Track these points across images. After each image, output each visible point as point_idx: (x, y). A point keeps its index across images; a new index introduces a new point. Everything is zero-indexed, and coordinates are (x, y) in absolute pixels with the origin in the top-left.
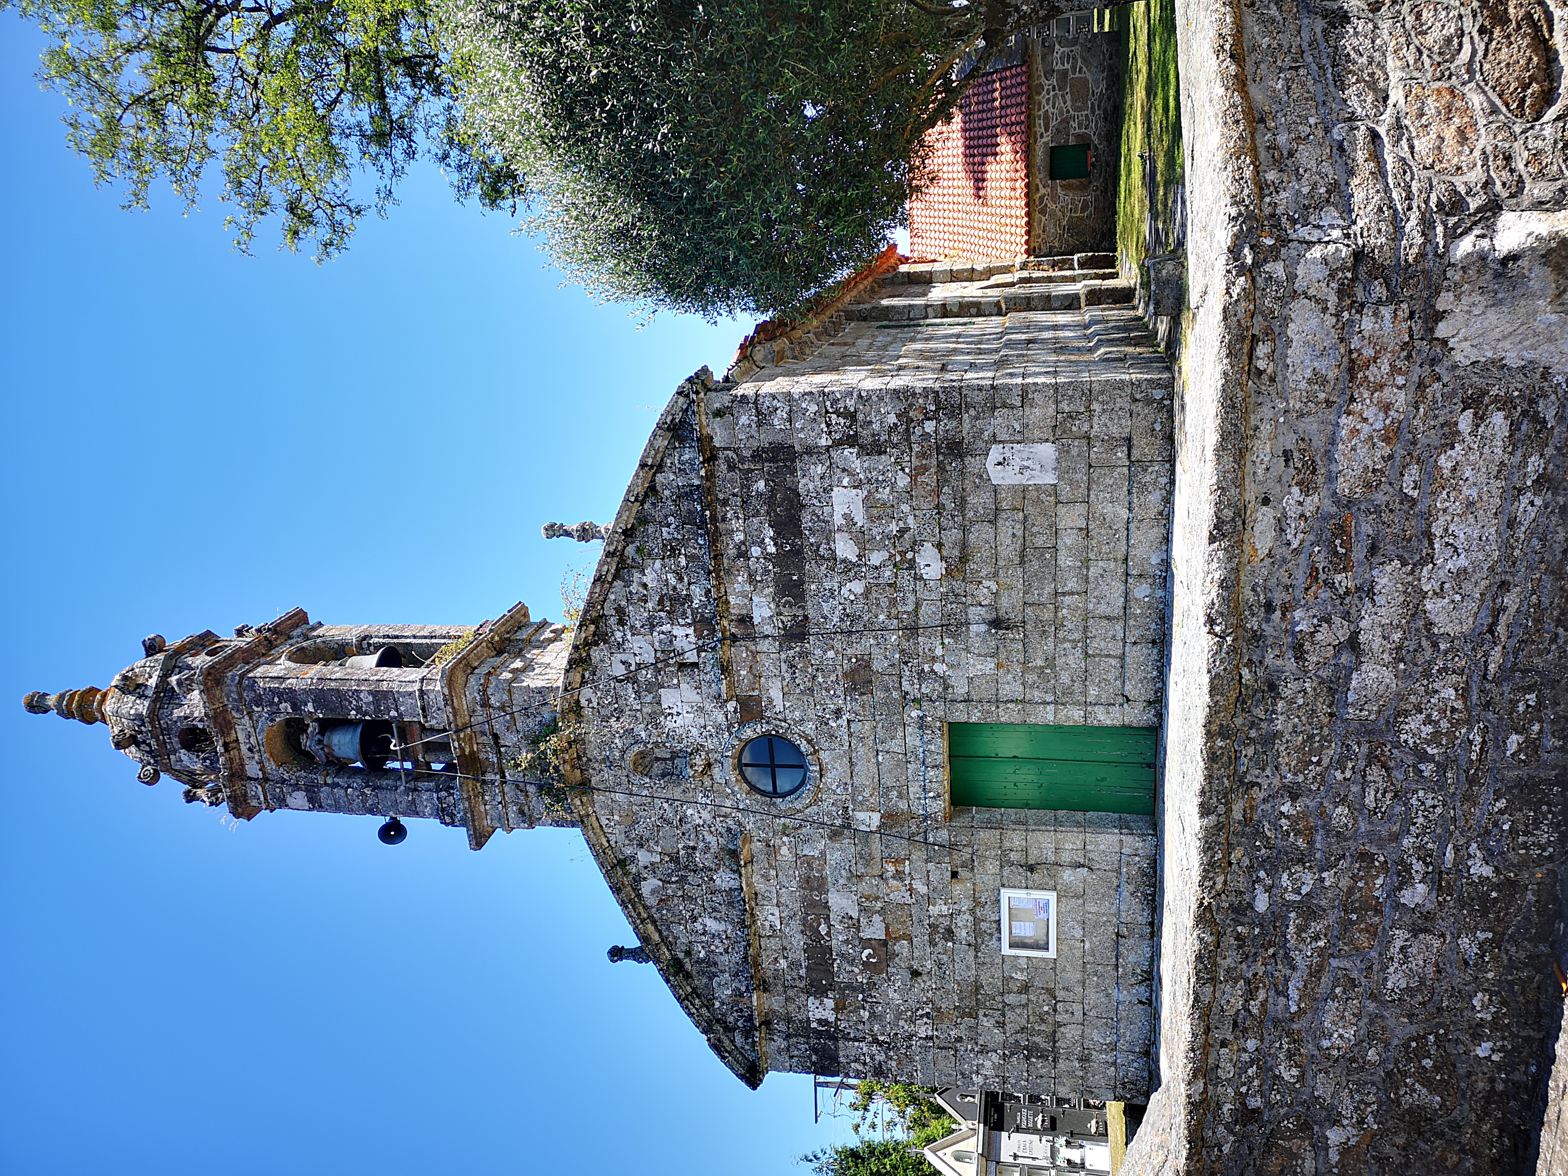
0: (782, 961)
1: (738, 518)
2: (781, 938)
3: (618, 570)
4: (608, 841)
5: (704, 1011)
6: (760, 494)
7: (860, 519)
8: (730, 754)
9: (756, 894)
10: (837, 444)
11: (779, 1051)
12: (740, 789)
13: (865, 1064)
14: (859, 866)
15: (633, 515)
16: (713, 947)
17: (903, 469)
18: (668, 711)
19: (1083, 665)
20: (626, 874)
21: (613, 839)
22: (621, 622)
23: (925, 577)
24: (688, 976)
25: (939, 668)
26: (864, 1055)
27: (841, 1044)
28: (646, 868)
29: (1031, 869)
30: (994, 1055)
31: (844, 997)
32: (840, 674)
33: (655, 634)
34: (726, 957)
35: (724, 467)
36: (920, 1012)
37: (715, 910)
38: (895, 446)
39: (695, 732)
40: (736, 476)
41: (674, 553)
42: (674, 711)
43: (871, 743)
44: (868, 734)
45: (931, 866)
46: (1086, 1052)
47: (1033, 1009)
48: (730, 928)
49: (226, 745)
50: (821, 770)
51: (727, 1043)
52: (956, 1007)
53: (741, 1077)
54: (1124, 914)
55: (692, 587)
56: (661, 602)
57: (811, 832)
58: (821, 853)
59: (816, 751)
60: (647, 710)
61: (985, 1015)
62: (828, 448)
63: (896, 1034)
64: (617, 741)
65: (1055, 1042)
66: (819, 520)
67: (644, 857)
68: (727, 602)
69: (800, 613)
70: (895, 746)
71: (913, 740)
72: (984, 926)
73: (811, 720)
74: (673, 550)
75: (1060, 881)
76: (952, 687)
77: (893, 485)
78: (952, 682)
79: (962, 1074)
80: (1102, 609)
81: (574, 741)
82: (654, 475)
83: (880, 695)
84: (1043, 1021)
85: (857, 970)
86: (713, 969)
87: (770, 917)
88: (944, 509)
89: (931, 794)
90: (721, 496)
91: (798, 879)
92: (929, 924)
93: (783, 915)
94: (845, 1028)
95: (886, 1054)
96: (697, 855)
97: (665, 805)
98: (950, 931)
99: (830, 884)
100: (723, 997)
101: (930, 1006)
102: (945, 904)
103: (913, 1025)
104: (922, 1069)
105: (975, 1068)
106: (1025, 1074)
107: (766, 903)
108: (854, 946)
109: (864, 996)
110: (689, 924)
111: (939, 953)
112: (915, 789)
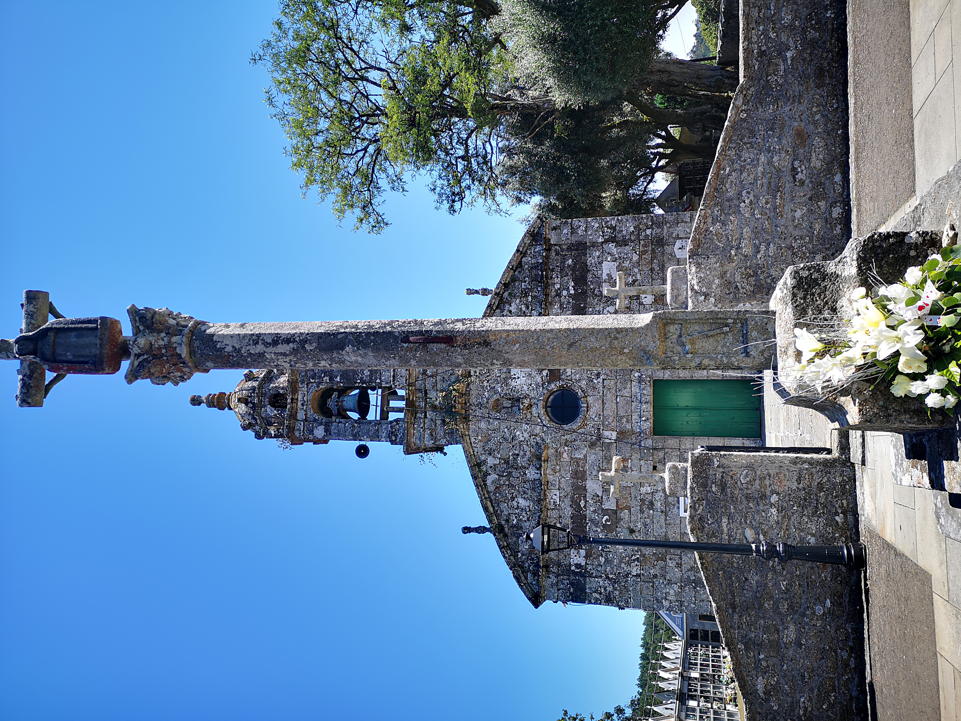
0: (558, 525)
1: (558, 277)
2: (559, 510)
3: (498, 304)
4: (473, 452)
5: (512, 558)
6: (569, 266)
7: (614, 276)
8: (542, 398)
9: (548, 482)
10: (606, 241)
11: (552, 585)
12: (545, 418)
13: (601, 594)
14: (604, 463)
15: (510, 276)
16: (521, 517)
17: (636, 252)
18: (513, 376)
20: (480, 471)
21: (476, 450)
23: (644, 303)
24: (506, 536)
26: (600, 587)
27: (587, 580)
28: (491, 467)
30: (676, 585)
31: (591, 549)
34: (527, 524)
35: (554, 254)
36: (634, 557)
37: (525, 493)
38: (632, 241)
39: (525, 387)
40: (559, 258)
41: (526, 295)
42: (516, 376)
43: (614, 392)
44: (613, 386)
45: (642, 462)
48: (532, 504)
49: (292, 399)
50: (587, 407)
51: (523, 578)
52: (654, 554)
53: (529, 599)
55: (533, 312)
57: (580, 443)
58: (584, 456)
59: (586, 397)
60: (503, 376)
61: (670, 559)
62: (602, 243)
63: (619, 573)
64: (486, 393)
66: (596, 277)
67: (491, 461)
70: (626, 392)
71: (635, 389)
72: (670, 499)
73: (584, 379)
74: (526, 293)
77: (631, 260)
79: (657, 600)
81: (465, 394)
82: (522, 258)
85: (599, 530)
86: (520, 532)
87: (554, 497)
88: (654, 270)
89: (644, 419)
90: (551, 267)
91: (571, 472)
92: (640, 499)
93: (561, 495)
94: (590, 569)
95: (613, 586)
96: (519, 459)
97: (506, 430)
98: (652, 503)
99: (588, 475)
100: (524, 550)
101: (639, 553)
102: (649, 486)
103: (629, 567)
104: (634, 596)
105: (664, 595)
106: (693, 599)
107: (553, 488)
108: (599, 514)
109: (602, 547)
110: (510, 502)
111: (645, 518)
112: (635, 417)
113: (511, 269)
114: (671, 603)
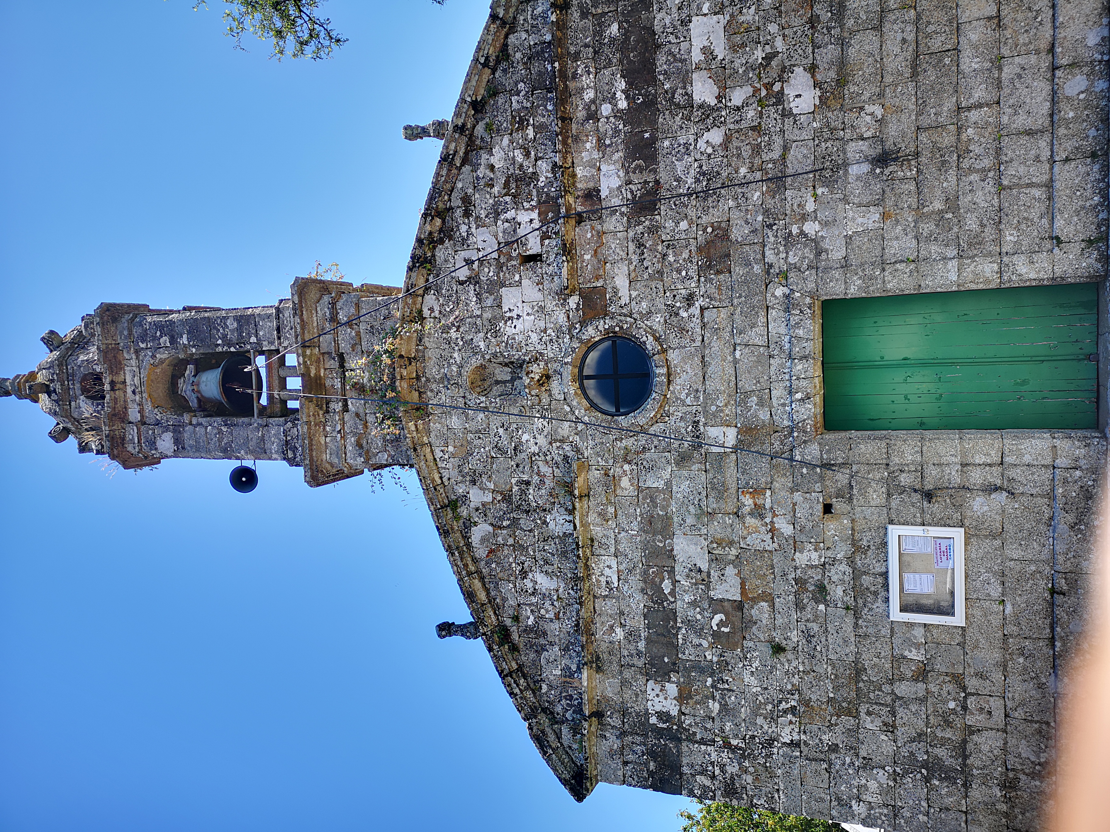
0: (618, 630)
1: (589, 73)
2: (618, 598)
3: (466, 153)
4: (441, 478)
5: (529, 694)
6: (613, 40)
7: (720, 51)
8: (569, 359)
9: (592, 540)
11: (611, 754)
12: (579, 403)
13: (713, 777)
14: (711, 499)
15: (484, 84)
16: (543, 612)
18: (508, 315)
19: (996, 202)
20: (457, 517)
21: (446, 474)
22: (467, 214)
23: (795, 112)
24: (514, 648)
25: (811, 228)
26: (712, 763)
27: (684, 747)
28: (477, 509)
29: (929, 496)
30: (881, 772)
31: (690, 682)
32: (693, 248)
33: (499, 223)
34: (556, 625)
35: (576, 15)
36: (784, 705)
37: (546, 562)
39: (534, 337)
40: (588, 23)
41: (522, 124)
42: (514, 314)
43: (727, 335)
44: (724, 323)
45: (798, 496)
46: (1011, 775)
47: (934, 705)
48: (562, 585)
49: (112, 383)
50: (669, 375)
51: (552, 737)
52: (830, 700)
53: (565, 782)
54: (1061, 559)
55: (539, 163)
56: (506, 184)
57: (655, 456)
58: (666, 484)
59: (664, 351)
60: (488, 315)
61: (869, 713)
63: (753, 737)
64: (456, 355)
65: (965, 757)
66: (675, 60)
67: (476, 497)
68: (574, 175)
69: (651, 178)
70: (756, 336)
71: (777, 327)
72: (866, 580)
73: (659, 311)
74: (521, 121)
75: (969, 514)
76: (826, 251)
78: (825, 245)
79: (839, 799)
80: (1021, 121)
81: (415, 358)
83: (739, 271)
84: (948, 724)
85: (705, 644)
86: (542, 641)
87: (607, 572)
88: (819, 22)
89: (799, 396)
90: (572, 49)
91: (639, 519)
92: (795, 579)
93: (621, 568)
94: (690, 725)
95: (740, 764)
96: (531, 491)
97: (501, 431)
98: (822, 589)
99: (676, 525)
100: (552, 678)
101: (796, 696)
102: (816, 550)
103: (774, 726)
104: (786, 788)
105: (855, 791)
106: (924, 804)
107: (603, 552)
108: (703, 610)
109: (714, 681)
110: (518, 581)
111: (808, 621)
112: (778, 392)
113: (485, 65)
114: (872, 808)
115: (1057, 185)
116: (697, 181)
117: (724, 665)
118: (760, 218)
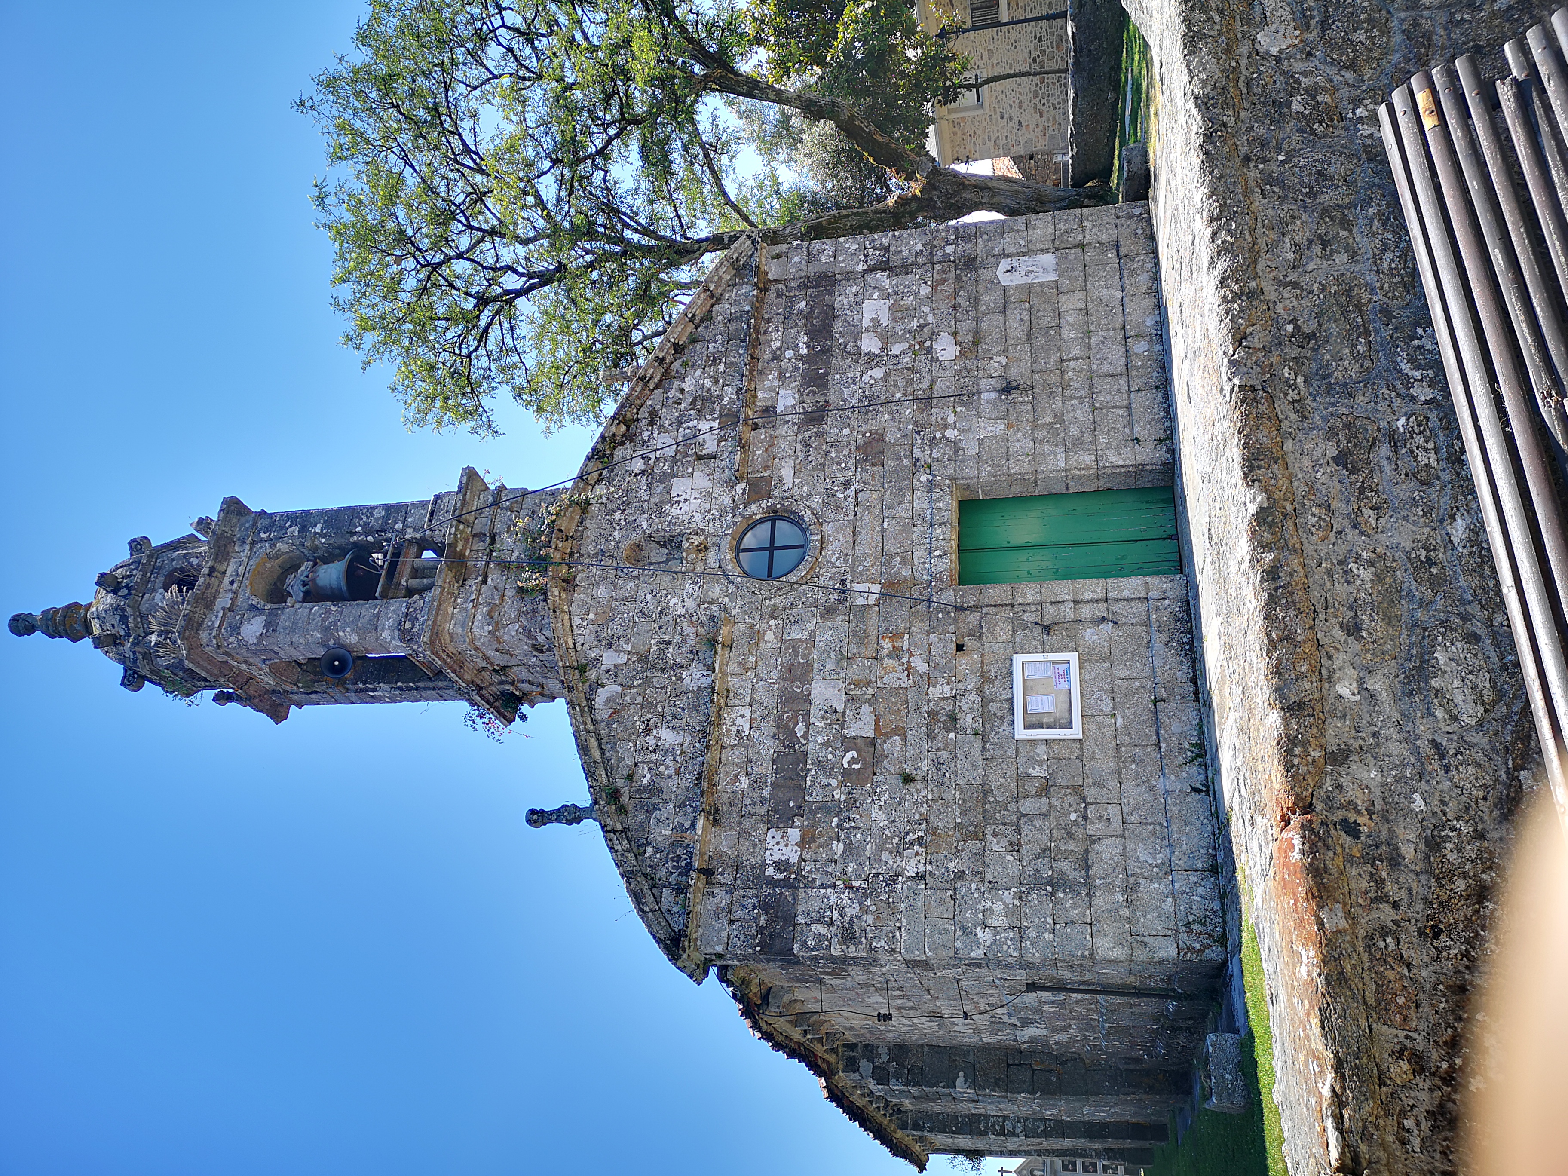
0: (743, 779)
1: (778, 331)
2: (746, 747)
3: (661, 380)
4: (574, 643)
5: (631, 856)
6: (800, 312)
7: (885, 321)
8: (729, 531)
9: (728, 691)
10: (871, 270)
11: (717, 913)
13: (831, 924)
14: (852, 646)
15: (687, 334)
16: (662, 768)
17: (925, 283)
18: (675, 499)
19: (1091, 417)
20: (584, 680)
21: (580, 640)
22: (652, 423)
23: (940, 359)
24: (622, 810)
25: (950, 434)
26: (831, 908)
27: (801, 894)
28: (608, 671)
29: (1047, 629)
30: (1007, 892)
31: (814, 825)
32: (853, 448)
33: (681, 430)
34: (675, 781)
35: (773, 295)
36: (911, 837)
37: (675, 717)
38: (919, 266)
39: (698, 517)
40: (783, 301)
41: (715, 362)
42: (682, 499)
43: (877, 512)
44: (875, 502)
45: (933, 637)
46: (1132, 880)
47: (1057, 818)
48: (688, 739)
49: (212, 570)
50: (822, 543)
51: (650, 897)
52: (957, 825)
54: (1159, 671)
55: (726, 388)
56: (693, 402)
57: (802, 611)
58: (810, 635)
59: (820, 523)
60: (655, 500)
61: (995, 835)
62: (865, 272)
63: (877, 875)
64: (616, 533)
65: (1088, 868)
66: (849, 325)
67: (609, 659)
68: (756, 396)
69: (823, 398)
70: (902, 511)
71: (921, 503)
72: (993, 707)
73: (819, 493)
74: (715, 359)
75: (1082, 643)
76: (963, 449)
77: (916, 294)
78: (963, 445)
79: (963, 928)
80: (1105, 368)
81: (572, 537)
82: (712, 306)
83: (890, 463)
84: (1070, 835)
85: (834, 783)
86: (656, 800)
87: (740, 721)
88: (960, 307)
89: (937, 553)
90: (766, 316)
91: (779, 668)
92: (928, 712)
93: (755, 716)
94: (810, 872)
95: (860, 904)
96: (671, 650)
97: (649, 597)
98: (953, 718)
99: (815, 671)
100: (659, 839)
101: (924, 826)
102: (948, 684)
103: (899, 859)
104: (909, 923)
105: (980, 916)
107: (737, 702)
108: (835, 749)
109: (840, 820)
110: (640, 739)
111: (938, 749)
112: (920, 553)
113: (691, 320)
114: (998, 933)
115: (1133, 405)
116: (860, 401)
117: (852, 802)
118: (910, 427)
